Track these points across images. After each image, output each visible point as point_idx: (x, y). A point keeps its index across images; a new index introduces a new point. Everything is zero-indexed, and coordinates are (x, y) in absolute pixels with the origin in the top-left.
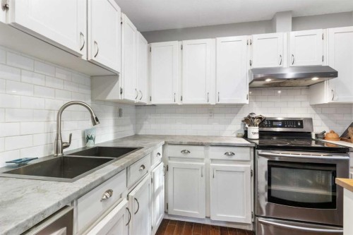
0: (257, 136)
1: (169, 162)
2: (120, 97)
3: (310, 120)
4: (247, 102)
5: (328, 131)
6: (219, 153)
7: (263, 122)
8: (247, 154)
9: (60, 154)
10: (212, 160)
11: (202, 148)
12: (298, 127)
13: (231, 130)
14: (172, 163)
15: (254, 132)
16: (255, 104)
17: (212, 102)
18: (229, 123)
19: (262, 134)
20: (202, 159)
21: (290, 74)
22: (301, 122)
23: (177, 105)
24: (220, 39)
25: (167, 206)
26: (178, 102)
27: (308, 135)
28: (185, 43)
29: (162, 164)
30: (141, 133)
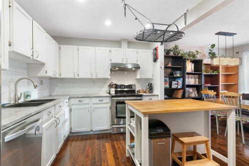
0: (114, 93)
1: (72, 107)
2: (45, 75)
3: (135, 85)
4: (110, 77)
5: (141, 89)
6: (96, 100)
7: (116, 86)
8: (108, 100)
9: (17, 103)
10: (93, 104)
11: (88, 99)
12: (130, 88)
13: (104, 91)
14: (73, 107)
15: (113, 91)
16: (114, 78)
17: (94, 77)
18: (103, 87)
19: (116, 92)
20: (89, 104)
21: (130, 67)
22: (132, 86)
23: (76, 79)
24: (97, 48)
25: (71, 129)
26: (76, 77)
27: (134, 91)
28: (80, 47)
29: (68, 108)
30: (53, 94)
